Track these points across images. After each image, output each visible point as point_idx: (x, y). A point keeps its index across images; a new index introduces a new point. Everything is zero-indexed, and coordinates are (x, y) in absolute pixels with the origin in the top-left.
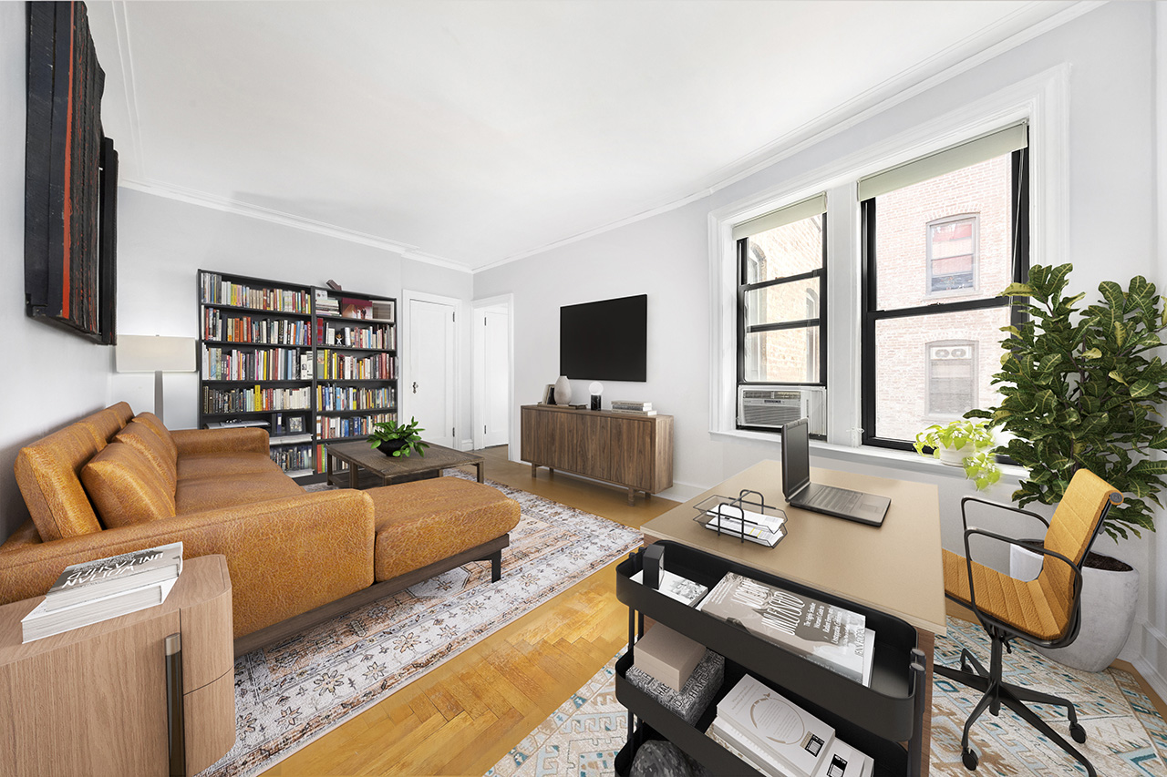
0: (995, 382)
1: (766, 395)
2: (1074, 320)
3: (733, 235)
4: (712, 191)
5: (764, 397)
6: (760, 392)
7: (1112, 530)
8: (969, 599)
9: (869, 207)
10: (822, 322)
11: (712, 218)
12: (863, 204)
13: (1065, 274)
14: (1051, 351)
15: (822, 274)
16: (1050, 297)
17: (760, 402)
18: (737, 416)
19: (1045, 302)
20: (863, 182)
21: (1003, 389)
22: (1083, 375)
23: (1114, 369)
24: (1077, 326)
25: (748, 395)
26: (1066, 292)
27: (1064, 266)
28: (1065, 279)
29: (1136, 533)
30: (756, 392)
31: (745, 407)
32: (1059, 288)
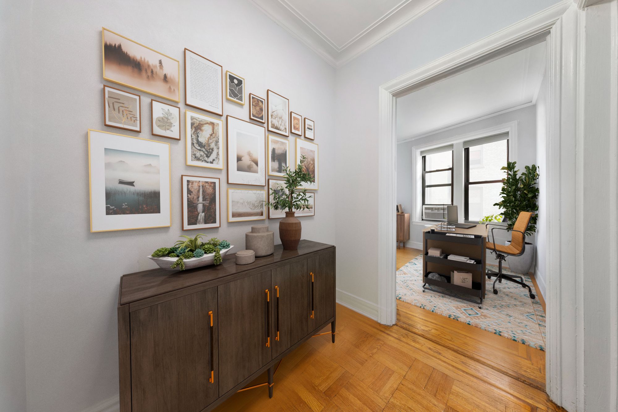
0: (500, 194)
1: (432, 209)
2: (518, 177)
3: (421, 155)
4: (413, 139)
5: (431, 209)
6: (430, 208)
7: (527, 234)
8: (493, 248)
9: (467, 151)
10: (452, 185)
11: (413, 149)
12: (465, 149)
13: (515, 164)
14: (513, 185)
15: (452, 169)
16: (512, 170)
17: (430, 211)
18: (422, 216)
19: (511, 171)
20: (465, 143)
21: (503, 197)
22: (521, 192)
23: (526, 190)
24: (518, 178)
25: (426, 209)
26: (516, 169)
27: (515, 162)
28: (515, 165)
29: (532, 234)
30: (429, 208)
31: (425, 213)
32: (514, 168)
